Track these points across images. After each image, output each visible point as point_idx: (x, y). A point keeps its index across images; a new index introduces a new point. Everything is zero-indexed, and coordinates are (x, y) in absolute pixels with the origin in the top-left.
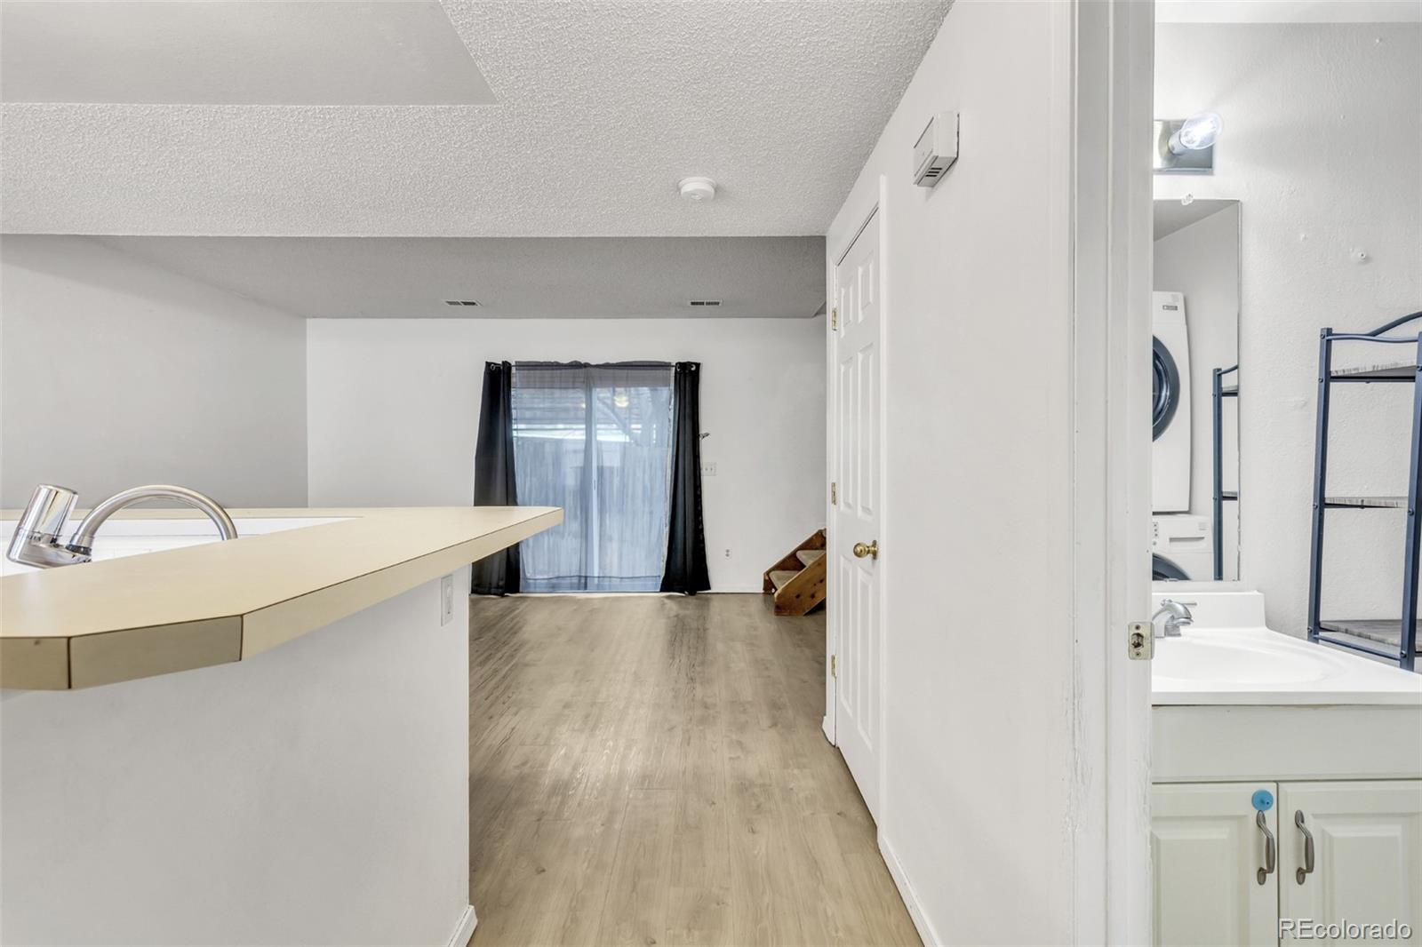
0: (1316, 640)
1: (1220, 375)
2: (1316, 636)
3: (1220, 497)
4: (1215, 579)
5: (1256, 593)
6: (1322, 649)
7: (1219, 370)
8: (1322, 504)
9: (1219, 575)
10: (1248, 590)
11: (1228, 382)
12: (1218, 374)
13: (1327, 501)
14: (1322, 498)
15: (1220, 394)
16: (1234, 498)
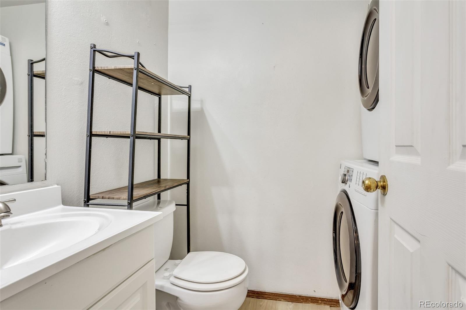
0: (88, 206)
1: (32, 64)
2: (88, 203)
3: (32, 135)
4: (29, 181)
5: (56, 186)
6: (91, 210)
7: (31, 60)
8: (91, 135)
9: (31, 178)
10: (52, 185)
11: (38, 68)
12: (31, 63)
13: (93, 133)
14: (91, 132)
15: (32, 75)
16: (43, 136)
